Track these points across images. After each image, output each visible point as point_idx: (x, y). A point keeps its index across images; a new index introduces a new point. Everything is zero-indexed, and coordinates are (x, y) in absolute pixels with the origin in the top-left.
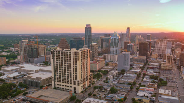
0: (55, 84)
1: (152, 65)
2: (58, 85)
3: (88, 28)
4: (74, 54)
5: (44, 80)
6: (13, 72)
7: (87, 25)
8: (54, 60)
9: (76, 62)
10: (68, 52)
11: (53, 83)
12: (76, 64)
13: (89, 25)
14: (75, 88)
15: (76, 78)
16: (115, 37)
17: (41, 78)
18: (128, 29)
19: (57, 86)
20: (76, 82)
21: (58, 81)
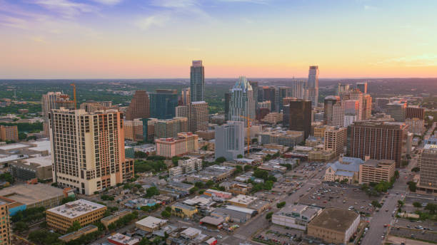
0: (56, 177)
1: (298, 151)
2: (60, 177)
3: (197, 69)
4: (80, 119)
5: (43, 167)
6: (10, 155)
7: (194, 62)
8: (53, 131)
9: (83, 135)
10: (71, 116)
11: (54, 173)
12: (83, 139)
13: (200, 62)
14: (83, 185)
15: (85, 165)
16: (238, 89)
17: (38, 165)
18: (313, 69)
19: (59, 180)
20: (85, 172)
21: (60, 171)
